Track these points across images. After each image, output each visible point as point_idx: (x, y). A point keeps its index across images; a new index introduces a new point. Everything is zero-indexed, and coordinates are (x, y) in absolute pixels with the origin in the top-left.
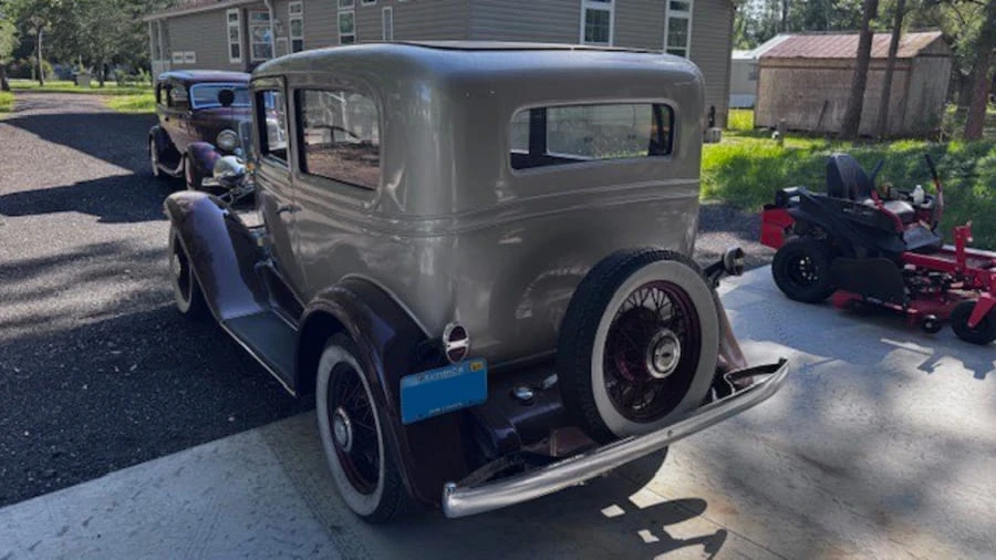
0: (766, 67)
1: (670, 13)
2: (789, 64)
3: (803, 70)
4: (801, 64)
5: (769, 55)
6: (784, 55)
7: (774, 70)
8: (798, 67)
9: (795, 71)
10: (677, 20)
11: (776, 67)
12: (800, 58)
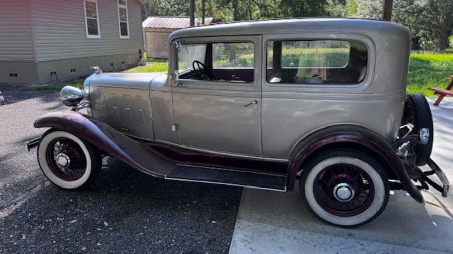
0: (149, 31)
1: (119, 6)
2: (159, 30)
3: (164, 33)
4: (163, 30)
5: (149, 26)
6: (156, 26)
7: (153, 33)
8: (162, 32)
9: (162, 33)
10: (122, 8)
11: (153, 32)
12: (163, 28)
